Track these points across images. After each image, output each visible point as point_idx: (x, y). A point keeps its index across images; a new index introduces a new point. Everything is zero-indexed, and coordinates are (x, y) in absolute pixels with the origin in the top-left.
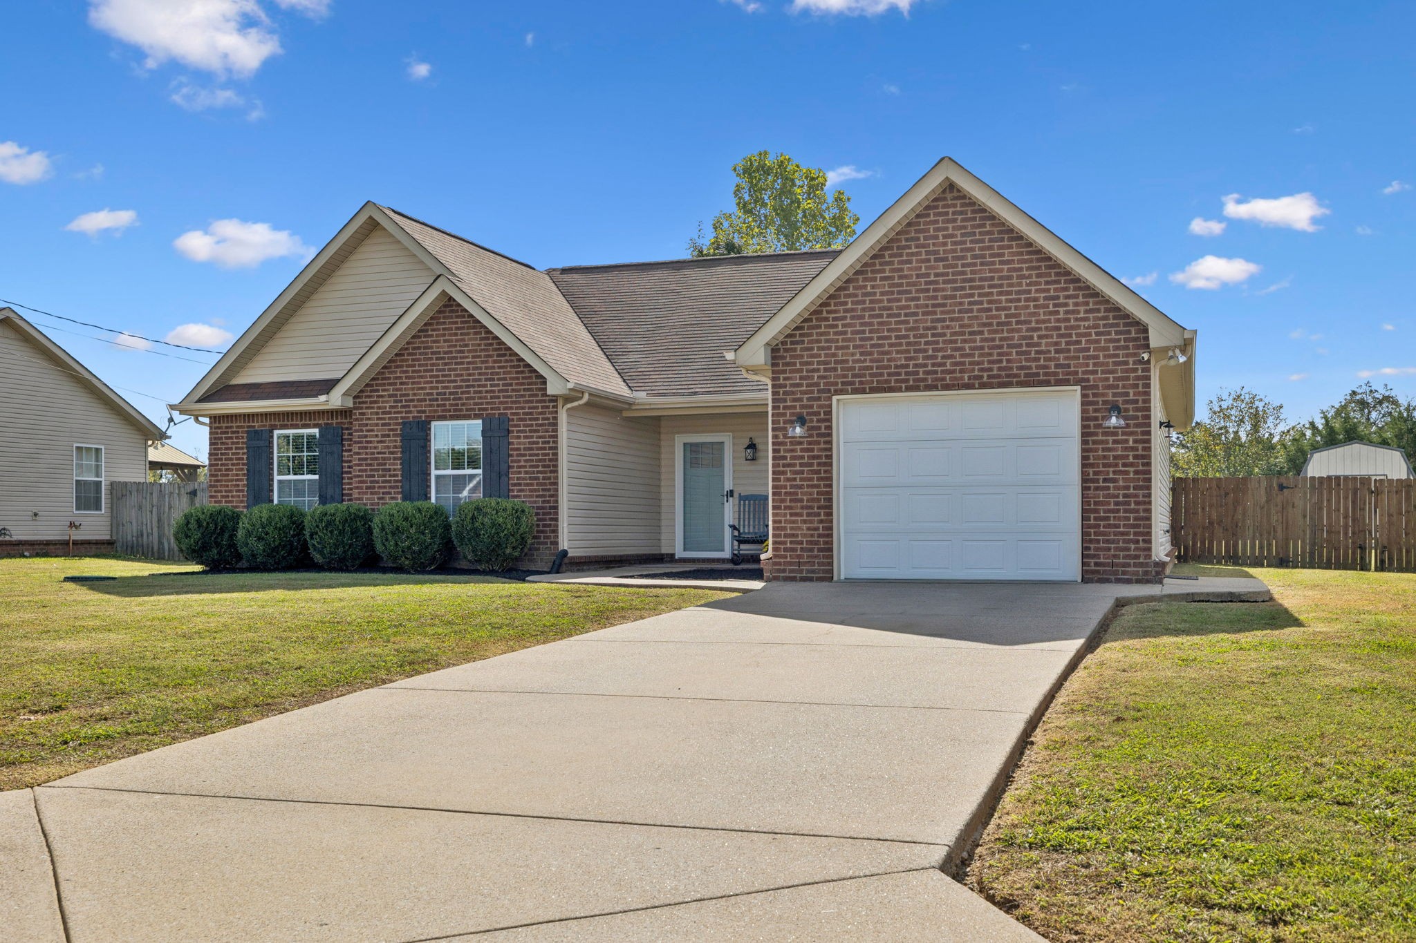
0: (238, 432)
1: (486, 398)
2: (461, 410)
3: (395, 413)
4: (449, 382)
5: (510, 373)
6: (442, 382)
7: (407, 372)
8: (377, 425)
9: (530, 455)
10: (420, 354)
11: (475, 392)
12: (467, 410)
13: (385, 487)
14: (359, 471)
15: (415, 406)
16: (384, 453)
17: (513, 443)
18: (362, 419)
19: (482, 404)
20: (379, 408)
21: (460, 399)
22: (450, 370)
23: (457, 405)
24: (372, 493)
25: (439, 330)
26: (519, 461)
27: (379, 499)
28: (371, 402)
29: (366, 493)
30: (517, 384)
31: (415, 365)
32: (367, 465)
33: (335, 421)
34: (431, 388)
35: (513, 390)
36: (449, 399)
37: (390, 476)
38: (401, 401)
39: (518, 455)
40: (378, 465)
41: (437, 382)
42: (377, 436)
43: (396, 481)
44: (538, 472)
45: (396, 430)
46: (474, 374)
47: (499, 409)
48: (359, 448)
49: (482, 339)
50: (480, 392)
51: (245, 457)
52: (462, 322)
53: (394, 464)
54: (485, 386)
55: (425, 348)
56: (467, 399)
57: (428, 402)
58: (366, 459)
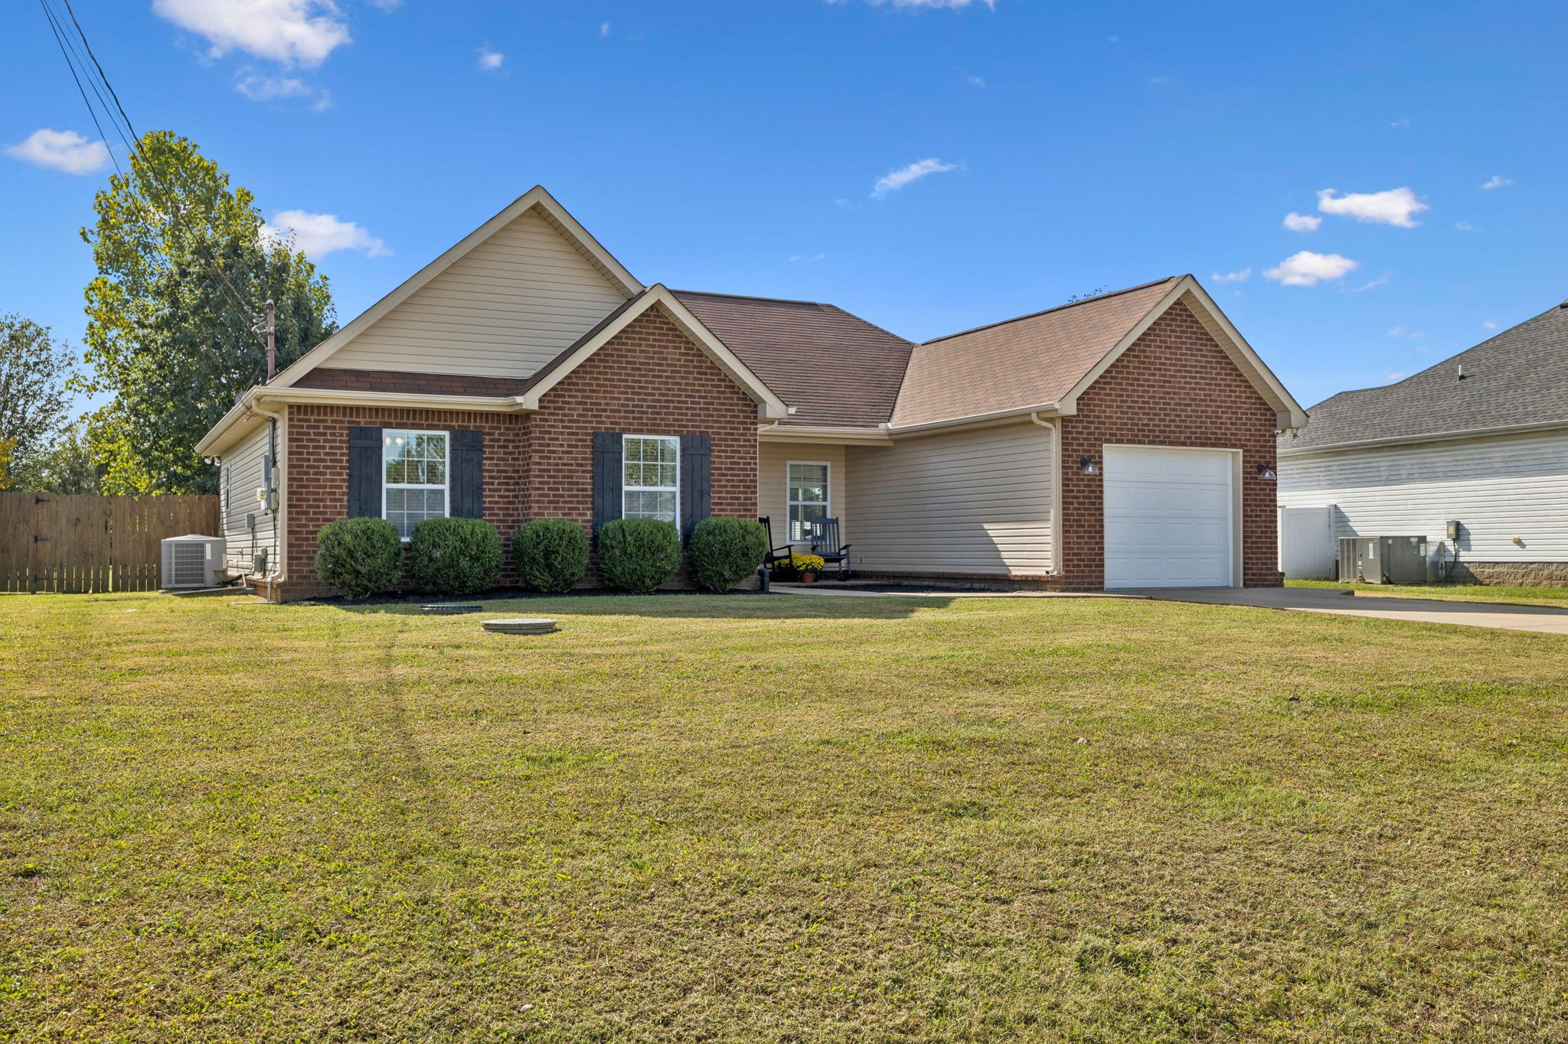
0: (335, 428)
1: (686, 415)
2: (660, 425)
3: (584, 422)
4: (646, 394)
5: (710, 392)
6: (638, 394)
7: (598, 379)
8: (562, 433)
9: (732, 475)
10: (613, 362)
11: (675, 408)
12: (666, 425)
13: (572, 502)
14: (540, 483)
15: (608, 417)
16: (571, 465)
17: (714, 463)
18: (543, 426)
19: (682, 420)
20: (565, 415)
21: (659, 413)
22: (647, 382)
23: (655, 419)
24: (555, 508)
25: (634, 339)
26: (721, 481)
27: (563, 514)
28: (555, 408)
29: (548, 508)
30: (718, 404)
31: (607, 374)
32: (549, 477)
33: (472, 424)
34: (627, 399)
35: (715, 410)
36: (647, 413)
37: (578, 490)
38: (592, 410)
39: (719, 475)
40: (563, 477)
41: (633, 393)
42: (562, 446)
43: (584, 496)
44: (739, 492)
45: (586, 440)
46: (673, 390)
47: (700, 427)
48: (540, 457)
49: (681, 354)
50: (680, 408)
51: (345, 458)
52: (660, 334)
53: (583, 477)
54: (685, 402)
55: (618, 356)
56: (666, 414)
57: (622, 414)
58: (549, 471)
